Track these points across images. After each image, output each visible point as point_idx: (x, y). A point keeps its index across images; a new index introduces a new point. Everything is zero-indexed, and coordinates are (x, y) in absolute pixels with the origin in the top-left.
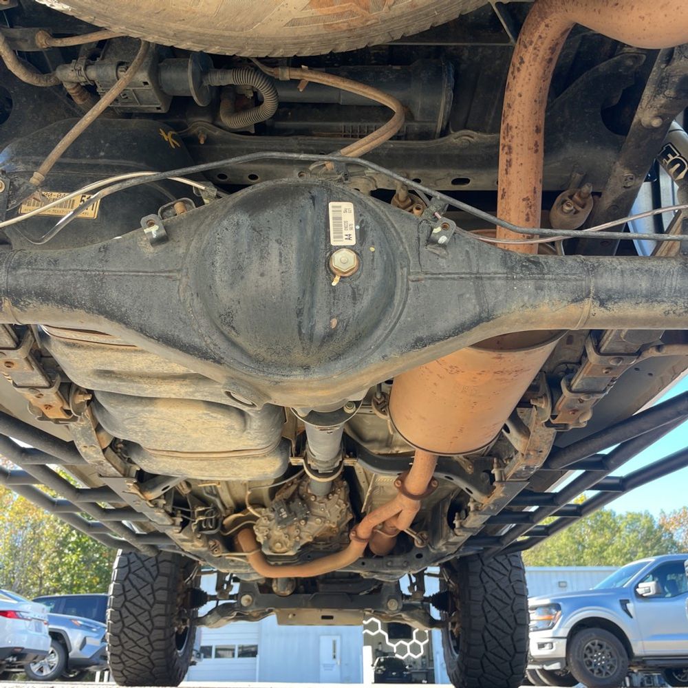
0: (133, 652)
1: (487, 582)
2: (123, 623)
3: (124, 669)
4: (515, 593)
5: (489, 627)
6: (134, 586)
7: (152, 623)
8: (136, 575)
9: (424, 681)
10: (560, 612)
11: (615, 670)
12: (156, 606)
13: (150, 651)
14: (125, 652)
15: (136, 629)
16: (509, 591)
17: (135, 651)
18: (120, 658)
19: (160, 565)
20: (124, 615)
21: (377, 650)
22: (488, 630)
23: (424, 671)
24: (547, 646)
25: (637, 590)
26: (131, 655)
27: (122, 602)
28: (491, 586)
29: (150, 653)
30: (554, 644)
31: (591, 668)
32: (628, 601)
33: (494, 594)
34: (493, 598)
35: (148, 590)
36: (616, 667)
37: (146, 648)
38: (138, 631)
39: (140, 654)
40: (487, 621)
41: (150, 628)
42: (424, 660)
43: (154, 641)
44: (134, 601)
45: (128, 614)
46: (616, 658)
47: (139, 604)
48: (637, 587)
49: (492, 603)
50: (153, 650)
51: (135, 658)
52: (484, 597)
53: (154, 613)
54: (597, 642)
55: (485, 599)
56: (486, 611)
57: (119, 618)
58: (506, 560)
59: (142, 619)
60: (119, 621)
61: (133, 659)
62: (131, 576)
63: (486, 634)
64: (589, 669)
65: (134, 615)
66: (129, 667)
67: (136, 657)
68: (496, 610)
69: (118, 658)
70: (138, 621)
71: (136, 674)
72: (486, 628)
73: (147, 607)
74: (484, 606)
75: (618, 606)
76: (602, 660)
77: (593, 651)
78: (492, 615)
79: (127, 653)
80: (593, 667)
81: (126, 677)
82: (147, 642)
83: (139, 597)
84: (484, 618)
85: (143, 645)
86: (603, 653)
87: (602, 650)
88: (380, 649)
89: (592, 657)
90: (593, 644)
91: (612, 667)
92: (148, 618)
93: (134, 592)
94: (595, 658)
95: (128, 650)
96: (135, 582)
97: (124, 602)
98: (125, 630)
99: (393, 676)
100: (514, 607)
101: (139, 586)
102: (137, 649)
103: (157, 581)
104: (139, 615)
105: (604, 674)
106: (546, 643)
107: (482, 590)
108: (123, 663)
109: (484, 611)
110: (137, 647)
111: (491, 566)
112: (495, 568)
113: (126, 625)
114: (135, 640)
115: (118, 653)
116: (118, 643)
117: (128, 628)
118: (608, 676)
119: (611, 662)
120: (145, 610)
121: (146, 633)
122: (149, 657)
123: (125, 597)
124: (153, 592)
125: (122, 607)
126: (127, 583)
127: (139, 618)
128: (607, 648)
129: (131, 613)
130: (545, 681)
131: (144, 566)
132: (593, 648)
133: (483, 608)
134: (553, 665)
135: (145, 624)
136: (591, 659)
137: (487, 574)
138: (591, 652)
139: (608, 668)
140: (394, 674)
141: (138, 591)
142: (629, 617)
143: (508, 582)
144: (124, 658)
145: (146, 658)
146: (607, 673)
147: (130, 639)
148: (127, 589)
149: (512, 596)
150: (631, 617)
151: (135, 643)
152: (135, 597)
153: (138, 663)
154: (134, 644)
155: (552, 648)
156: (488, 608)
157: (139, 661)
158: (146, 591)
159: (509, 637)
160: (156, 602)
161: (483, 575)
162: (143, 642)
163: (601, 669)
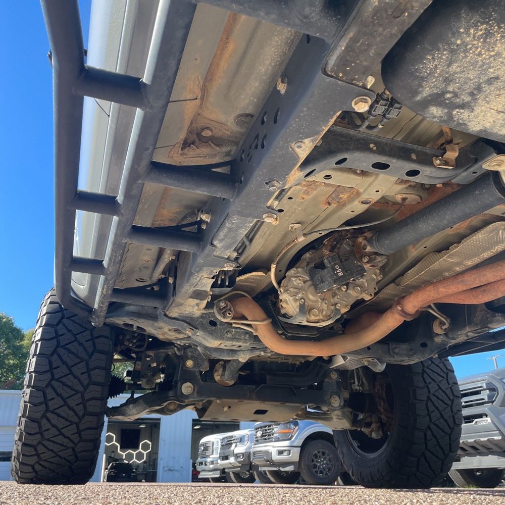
0: (54, 442)
1: (430, 383)
2: (47, 405)
3: (38, 462)
4: (453, 395)
5: (433, 427)
6: (64, 363)
7: (85, 407)
8: (66, 349)
9: (143, 481)
10: (297, 427)
11: (332, 472)
12: (92, 387)
13: (76, 441)
14: (44, 442)
15: (63, 414)
16: (448, 392)
17: (57, 441)
18: (36, 450)
19: (96, 341)
20: (49, 397)
21: (110, 457)
22: (431, 430)
23: (145, 473)
24: (285, 453)
26: (51, 445)
27: (47, 381)
28: (433, 387)
29: (76, 445)
30: (291, 452)
31: (315, 470)
33: (436, 394)
34: (436, 398)
35: (82, 367)
36: (333, 469)
37: (72, 437)
38: (66, 416)
39: (62, 445)
40: (430, 421)
41: (81, 413)
42: (145, 464)
43: (84, 430)
44: (64, 380)
45: (55, 395)
46: (333, 462)
47: (70, 384)
49: (435, 403)
50: (81, 440)
51: (55, 450)
52: (428, 397)
53: (87, 396)
54: (321, 450)
55: (429, 398)
56: (430, 411)
57: (42, 400)
58: (442, 364)
59: (72, 402)
60: (40, 404)
61: (52, 451)
62: (61, 351)
63: (429, 433)
64: (314, 470)
65: (62, 398)
66: (45, 460)
67: (56, 448)
68: (438, 410)
69: (33, 450)
70: (66, 404)
71: (50, 469)
72: (429, 427)
73: (80, 388)
74: (429, 405)
76: (324, 464)
77: (318, 457)
78: (435, 415)
79: (46, 443)
80: (317, 469)
81: (36, 472)
82: (75, 431)
83: (70, 376)
84: (428, 417)
85: (68, 434)
86: (325, 459)
87: (325, 456)
88: (113, 456)
89: (317, 462)
90: (319, 452)
91: (330, 469)
92: (80, 401)
93: (64, 370)
94: (320, 463)
95: (48, 440)
96: (65, 358)
97: (51, 380)
98: (49, 415)
99: (123, 477)
100: (453, 408)
101: (70, 363)
102: (60, 439)
103: (94, 357)
104: (69, 397)
105: (324, 474)
106: (285, 451)
107: (426, 390)
108: (38, 455)
109: (428, 411)
110: (61, 437)
111: (430, 367)
112: (434, 370)
113: (51, 409)
114: (60, 427)
115: (35, 443)
116: (37, 430)
117: (53, 412)
118: (327, 476)
119: (330, 466)
120: (77, 392)
121: (76, 420)
122: (73, 449)
123: (52, 375)
124: (89, 371)
125: (47, 386)
126: (55, 357)
127: (69, 401)
128: (328, 455)
129: (58, 395)
130: (272, 479)
131: (76, 340)
132: (319, 455)
133: (427, 407)
134: (289, 467)
135: (76, 408)
136: (316, 463)
137: (429, 375)
138: (316, 457)
139: (327, 470)
140: (124, 475)
141: (69, 368)
143: (447, 384)
144: (41, 449)
145: (71, 450)
146: (326, 474)
147: (53, 426)
148: (54, 366)
149: (451, 397)
151: (59, 430)
152: (65, 376)
153: (57, 455)
154: (58, 433)
155: (290, 454)
156: (432, 408)
157: (59, 453)
158: (79, 370)
159: (448, 437)
160: (91, 383)
161: (425, 376)
162: (70, 431)
163: (323, 471)
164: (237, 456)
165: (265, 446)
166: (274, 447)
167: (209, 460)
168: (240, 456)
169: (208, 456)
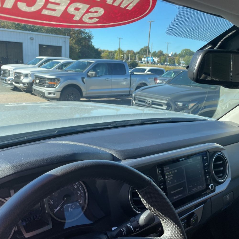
10: (59, 82)
25: (88, 74)
30: (56, 94)
32: (84, 78)
46: (77, 98)
48: (88, 72)
54: (71, 92)
75: (81, 80)
76: (72, 99)
77: (70, 95)
87: (73, 95)
89: (69, 98)
106: (52, 93)
119: (75, 100)
128: (75, 94)
142: (83, 84)
150: (84, 83)
164: (24, 84)
165: (41, 89)
166: (46, 90)
167: (7, 79)
168: (26, 84)
169: (7, 77)
